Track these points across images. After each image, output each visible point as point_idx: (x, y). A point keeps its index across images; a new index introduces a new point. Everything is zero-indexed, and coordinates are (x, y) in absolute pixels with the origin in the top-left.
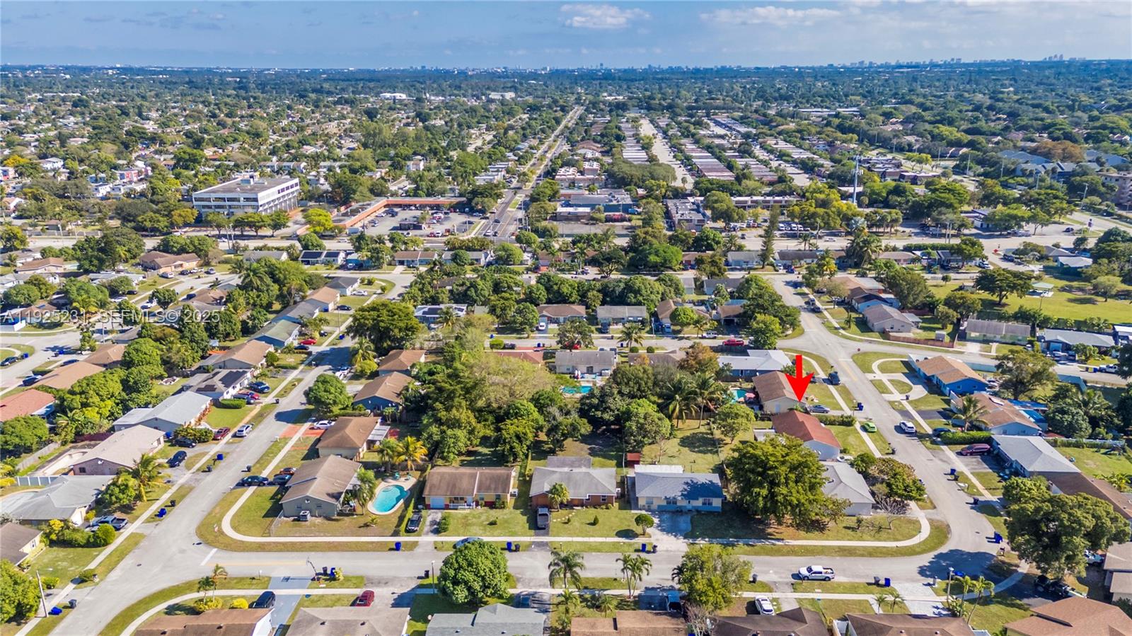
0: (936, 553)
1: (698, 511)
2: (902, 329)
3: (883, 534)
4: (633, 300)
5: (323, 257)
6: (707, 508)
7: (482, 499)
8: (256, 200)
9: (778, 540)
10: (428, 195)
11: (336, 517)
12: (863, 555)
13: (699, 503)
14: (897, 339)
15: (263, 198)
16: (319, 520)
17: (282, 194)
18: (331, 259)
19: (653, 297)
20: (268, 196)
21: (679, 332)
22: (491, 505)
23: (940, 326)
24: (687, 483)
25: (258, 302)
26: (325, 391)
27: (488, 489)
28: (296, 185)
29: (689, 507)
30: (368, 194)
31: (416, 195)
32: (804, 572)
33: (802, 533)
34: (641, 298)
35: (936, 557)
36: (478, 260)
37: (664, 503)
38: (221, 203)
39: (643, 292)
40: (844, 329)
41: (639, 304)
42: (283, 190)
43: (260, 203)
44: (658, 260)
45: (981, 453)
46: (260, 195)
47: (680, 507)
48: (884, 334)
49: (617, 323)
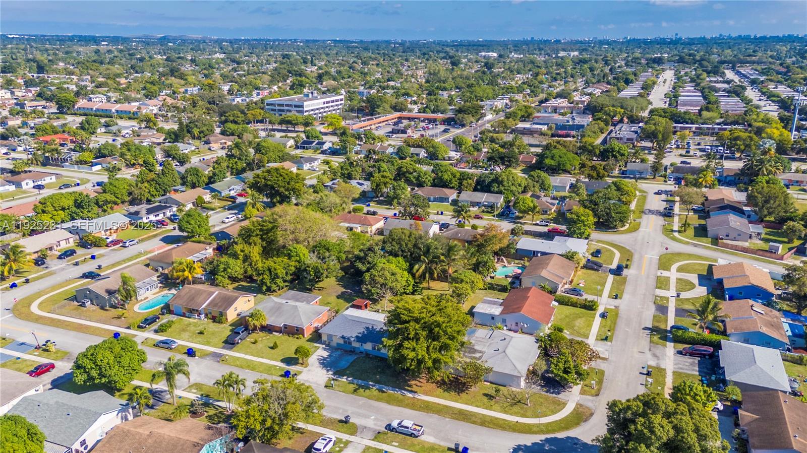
0: (549, 436)
1: (367, 354)
2: (738, 237)
3: (516, 409)
4: (496, 189)
5: (314, 144)
6: (376, 353)
7: (211, 313)
8: (302, 106)
9: (411, 392)
10: (433, 112)
11: (108, 308)
12: (474, 423)
13: (368, 346)
14: (726, 246)
15: (308, 106)
16: (94, 308)
17: (326, 105)
18: (319, 146)
19: (513, 188)
20: (313, 105)
21: (521, 218)
22: (214, 319)
23: (786, 240)
24: (367, 328)
25: (235, 166)
26: (187, 222)
27: (216, 305)
28: (341, 100)
29: (362, 349)
30: (389, 109)
31: (424, 112)
32: (395, 424)
33: (440, 390)
34: (502, 188)
35: (547, 440)
36: (418, 155)
37: (342, 342)
38: (281, 108)
39: (505, 183)
40: (679, 232)
41: (500, 192)
42: (328, 102)
43: (305, 109)
44: (553, 163)
45: (702, 355)
46: (305, 104)
47: (354, 348)
48: (716, 241)
49: (473, 206)
